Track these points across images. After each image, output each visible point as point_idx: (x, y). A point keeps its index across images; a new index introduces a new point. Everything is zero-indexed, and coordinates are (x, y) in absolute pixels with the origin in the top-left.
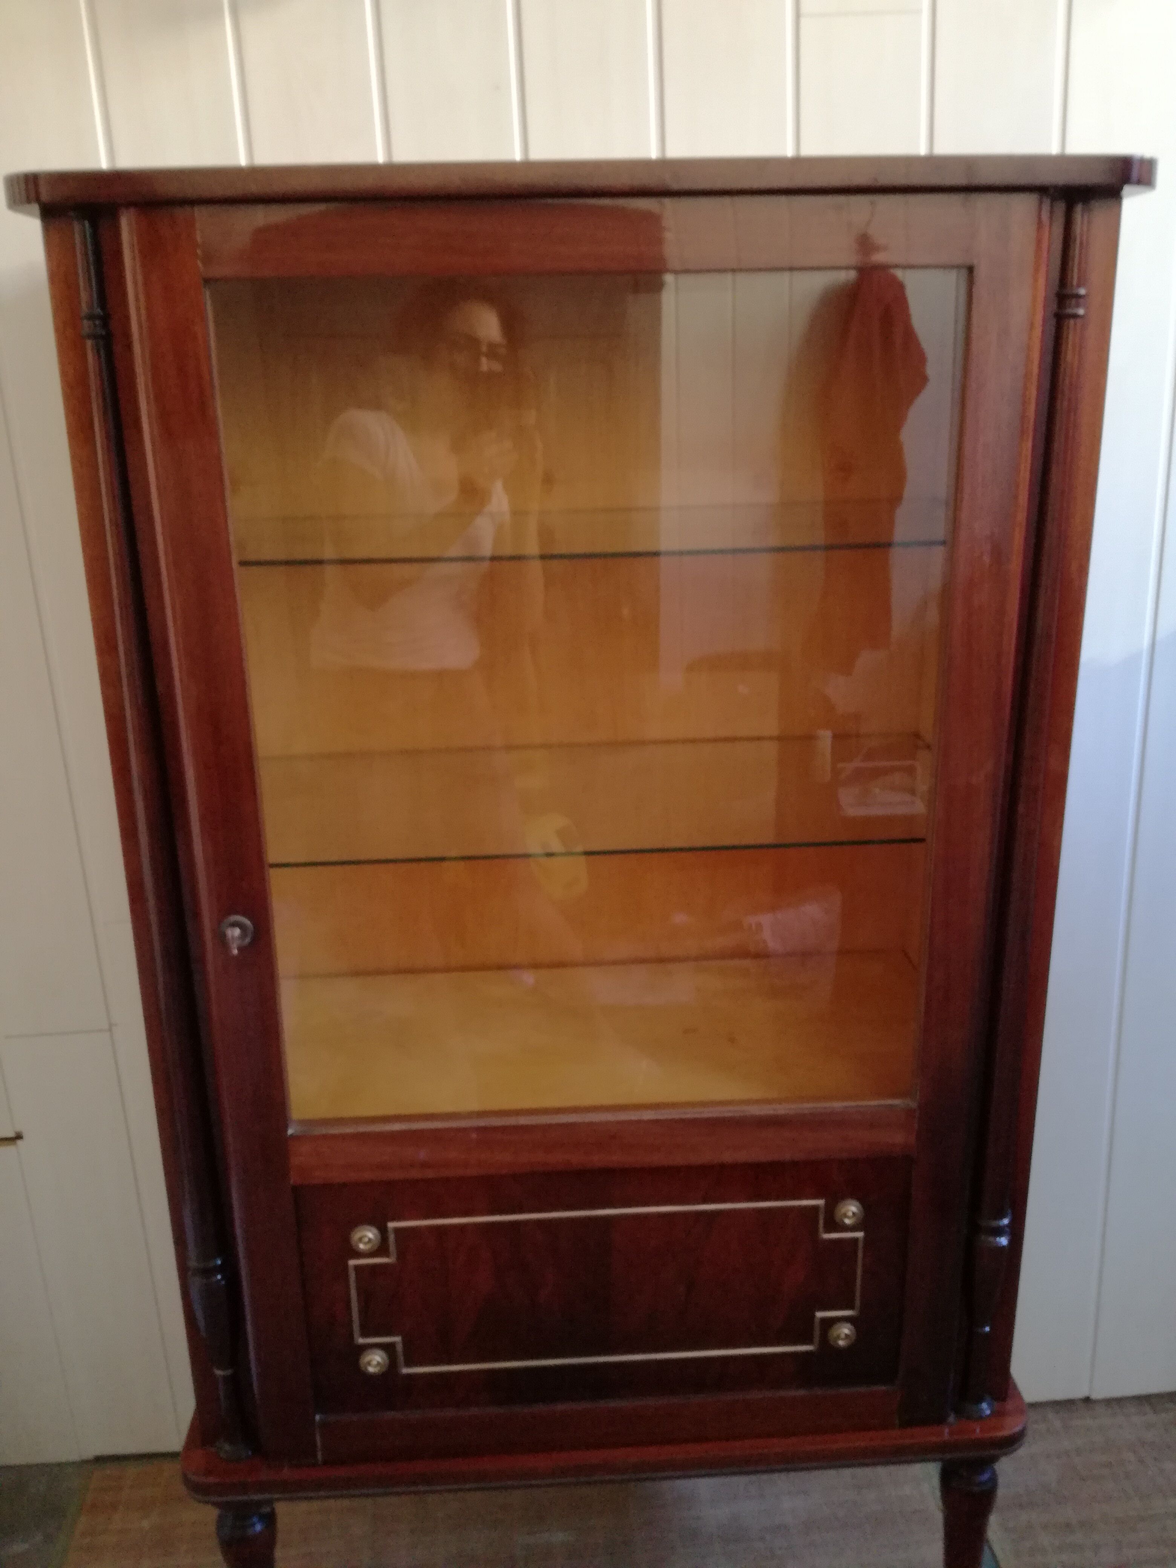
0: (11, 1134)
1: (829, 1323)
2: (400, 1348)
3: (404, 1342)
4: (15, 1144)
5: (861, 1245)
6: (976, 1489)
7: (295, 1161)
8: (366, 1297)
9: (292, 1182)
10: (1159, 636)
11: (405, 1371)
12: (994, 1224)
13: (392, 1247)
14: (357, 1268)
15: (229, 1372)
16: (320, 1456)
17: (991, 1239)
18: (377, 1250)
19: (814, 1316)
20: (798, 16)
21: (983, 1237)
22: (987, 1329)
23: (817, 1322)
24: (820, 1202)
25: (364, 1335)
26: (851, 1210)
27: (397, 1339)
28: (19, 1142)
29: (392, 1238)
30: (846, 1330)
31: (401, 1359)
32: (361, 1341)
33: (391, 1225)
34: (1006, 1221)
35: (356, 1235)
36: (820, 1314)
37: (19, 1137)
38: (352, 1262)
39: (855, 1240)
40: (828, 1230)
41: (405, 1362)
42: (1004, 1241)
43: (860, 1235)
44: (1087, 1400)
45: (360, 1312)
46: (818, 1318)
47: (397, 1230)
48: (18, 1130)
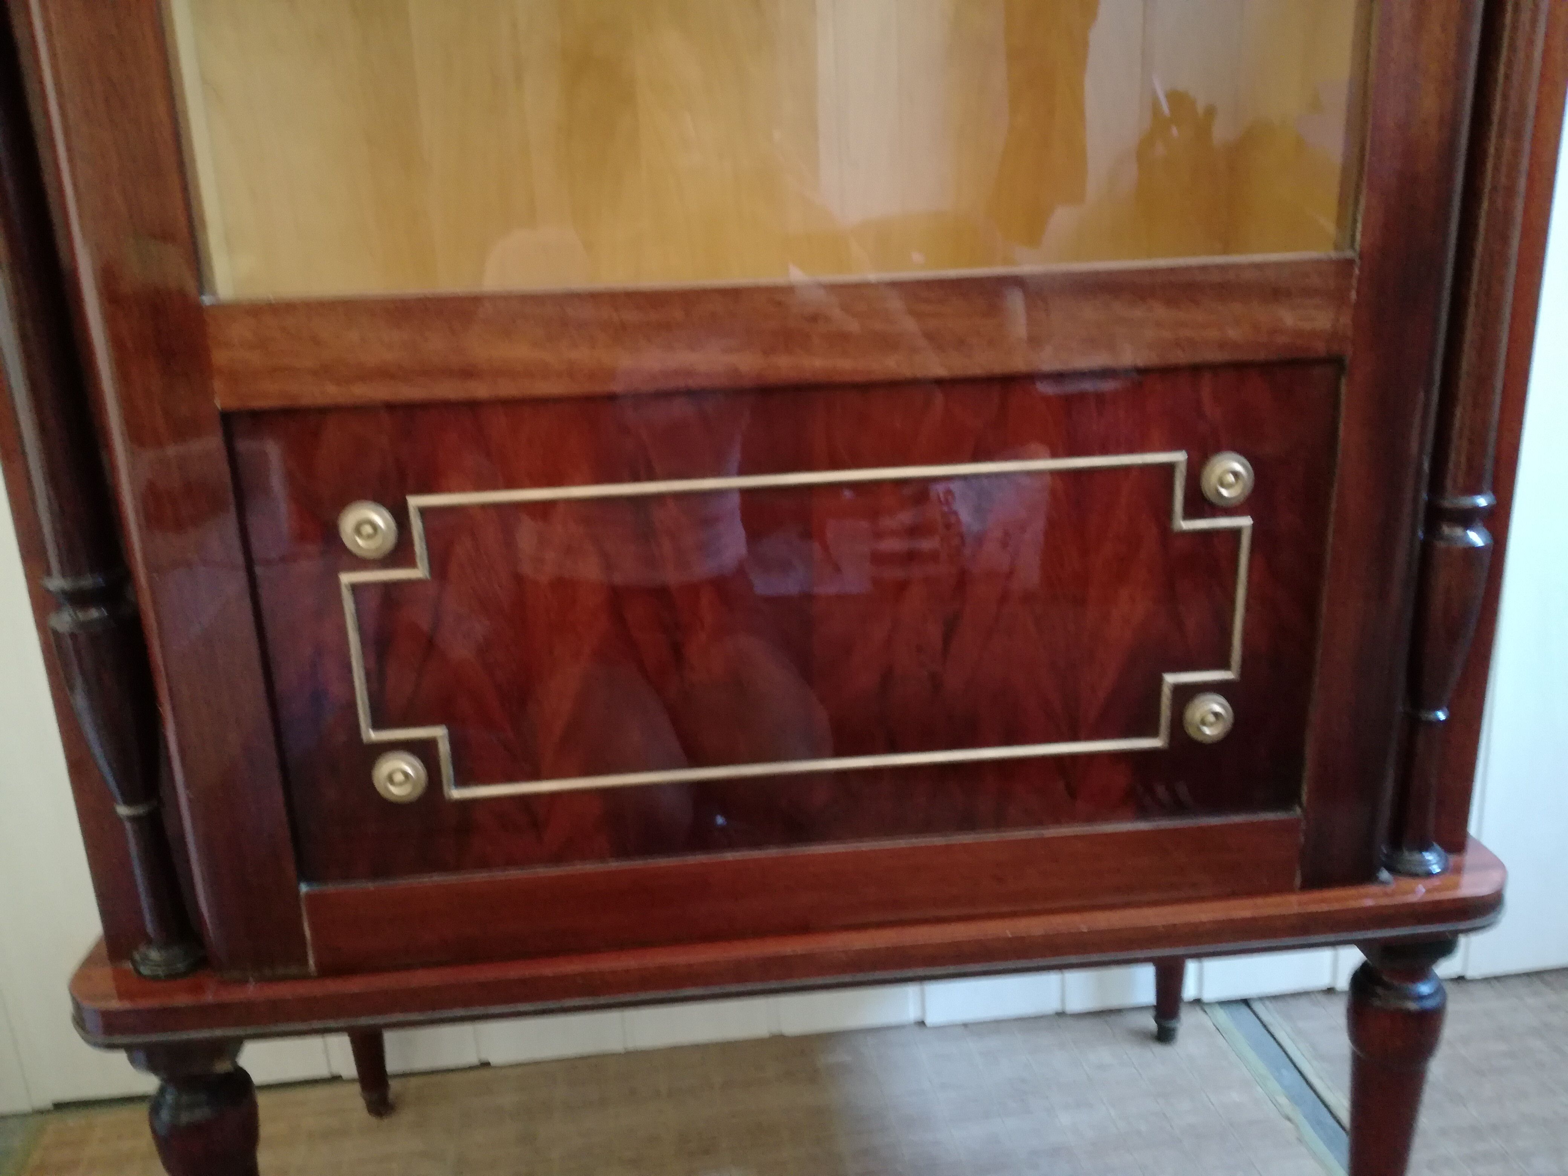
1: (1186, 695)
2: (444, 749)
3: (453, 737)
5: (1245, 542)
7: (221, 356)
8: (377, 643)
11: (457, 794)
12: (1464, 503)
13: (419, 548)
14: (355, 588)
15: (139, 810)
16: (311, 958)
17: (1458, 531)
18: (390, 554)
19: (1160, 683)
21: (1446, 530)
22: (1441, 715)
23: (1166, 692)
24: (1179, 457)
25: (377, 725)
26: (1231, 470)
27: (439, 732)
29: (416, 528)
30: (1215, 707)
31: (447, 770)
32: (373, 735)
33: (415, 502)
34: (1482, 501)
35: (349, 519)
36: (1171, 679)
38: (347, 578)
39: (1235, 533)
40: (1191, 513)
41: (455, 780)
42: (1476, 538)
43: (1245, 522)
45: (367, 677)
46: (1168, 682)
47: (426, 513)
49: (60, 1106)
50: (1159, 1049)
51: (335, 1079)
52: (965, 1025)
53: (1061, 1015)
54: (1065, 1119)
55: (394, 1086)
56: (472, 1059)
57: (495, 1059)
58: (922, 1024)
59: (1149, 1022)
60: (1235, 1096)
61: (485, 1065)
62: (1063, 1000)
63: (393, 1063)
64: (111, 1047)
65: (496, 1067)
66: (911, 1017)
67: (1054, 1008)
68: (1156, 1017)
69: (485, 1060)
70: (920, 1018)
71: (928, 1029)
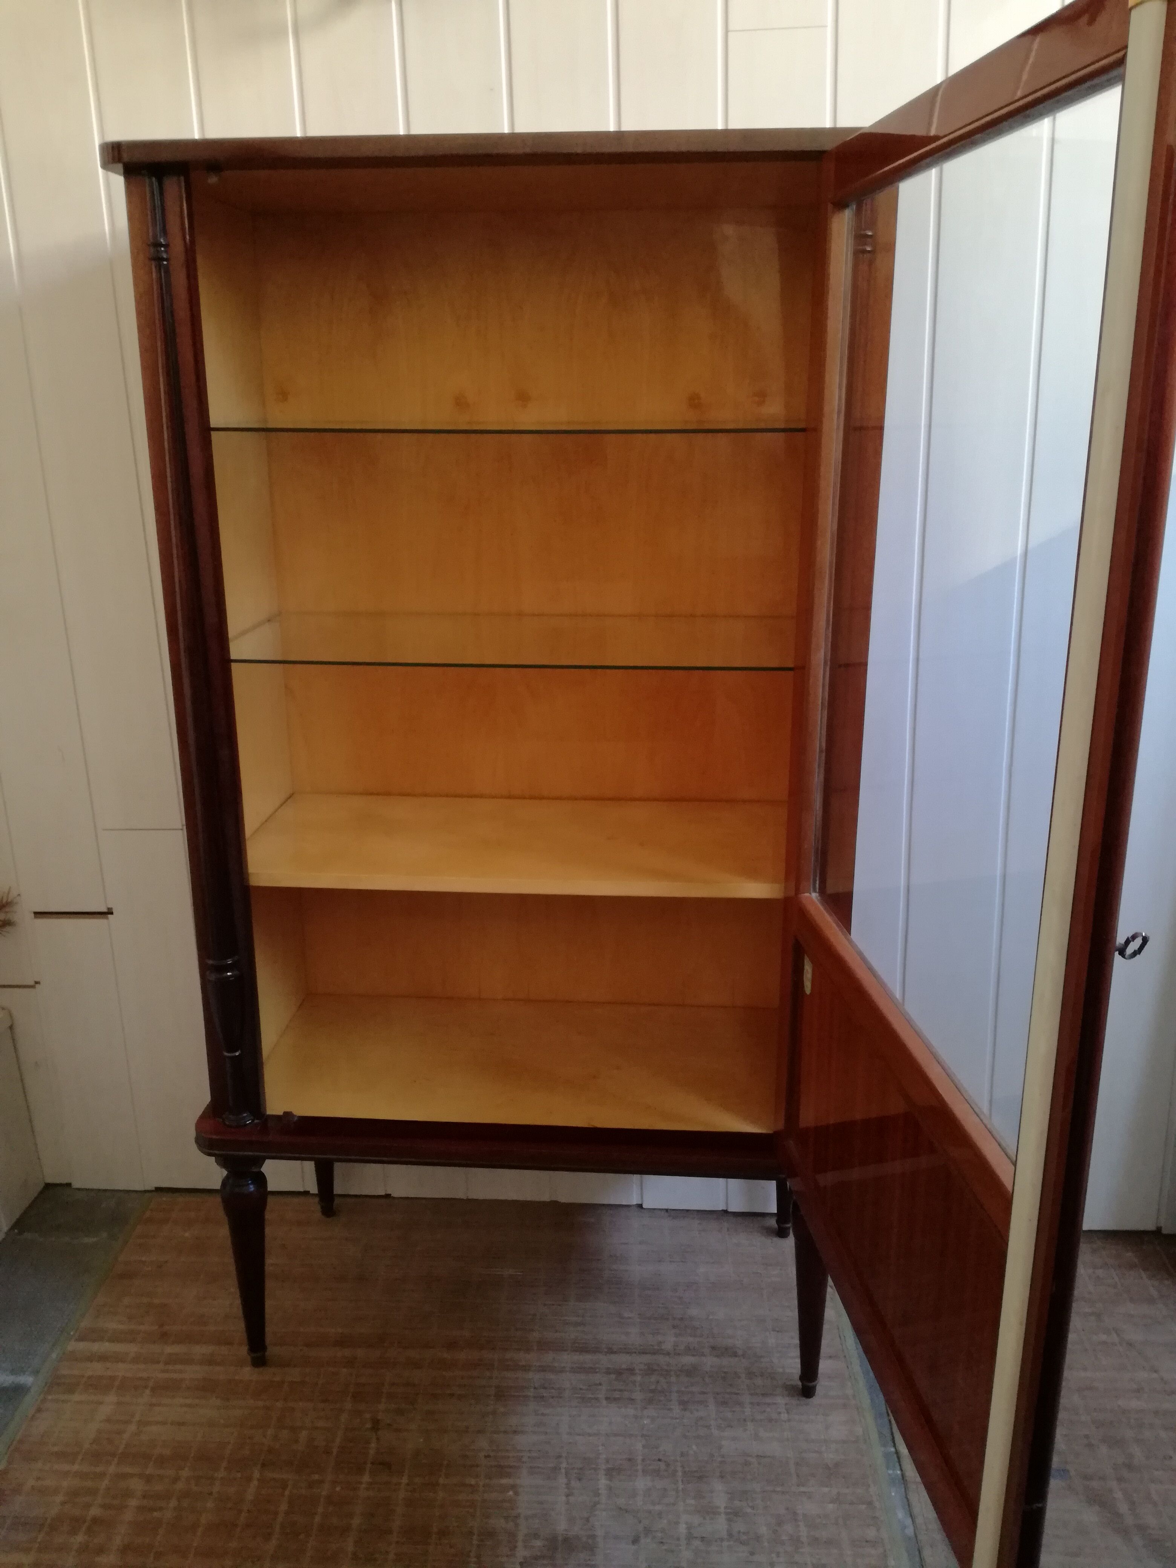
0: (105, 910)
4: (107, 918)
10: (1030, 546)
28: (109, 916)
37: (110, 912)
48: (110, 906)
49: (158, 1190)
50: (777, 1240)
51: (306, 1193)
52: (667, 1210)
53: (725, 1212)
54: (702, 1269)
55: (337, 1201)
56: (383, 1193)
57: (396, 1194)
58: (640, 1206)
59: (773, 1223)
61: (388, 1196)
62: (727, 1206)
63: (338, 1189)
64: (209, 1155)
65: (394, 1198)
66: (635, 1201)
67: (721, 1207)
68: (777, 1222)
69: (389, 1192)
70: (640, 1203)
71: (643, 1211)
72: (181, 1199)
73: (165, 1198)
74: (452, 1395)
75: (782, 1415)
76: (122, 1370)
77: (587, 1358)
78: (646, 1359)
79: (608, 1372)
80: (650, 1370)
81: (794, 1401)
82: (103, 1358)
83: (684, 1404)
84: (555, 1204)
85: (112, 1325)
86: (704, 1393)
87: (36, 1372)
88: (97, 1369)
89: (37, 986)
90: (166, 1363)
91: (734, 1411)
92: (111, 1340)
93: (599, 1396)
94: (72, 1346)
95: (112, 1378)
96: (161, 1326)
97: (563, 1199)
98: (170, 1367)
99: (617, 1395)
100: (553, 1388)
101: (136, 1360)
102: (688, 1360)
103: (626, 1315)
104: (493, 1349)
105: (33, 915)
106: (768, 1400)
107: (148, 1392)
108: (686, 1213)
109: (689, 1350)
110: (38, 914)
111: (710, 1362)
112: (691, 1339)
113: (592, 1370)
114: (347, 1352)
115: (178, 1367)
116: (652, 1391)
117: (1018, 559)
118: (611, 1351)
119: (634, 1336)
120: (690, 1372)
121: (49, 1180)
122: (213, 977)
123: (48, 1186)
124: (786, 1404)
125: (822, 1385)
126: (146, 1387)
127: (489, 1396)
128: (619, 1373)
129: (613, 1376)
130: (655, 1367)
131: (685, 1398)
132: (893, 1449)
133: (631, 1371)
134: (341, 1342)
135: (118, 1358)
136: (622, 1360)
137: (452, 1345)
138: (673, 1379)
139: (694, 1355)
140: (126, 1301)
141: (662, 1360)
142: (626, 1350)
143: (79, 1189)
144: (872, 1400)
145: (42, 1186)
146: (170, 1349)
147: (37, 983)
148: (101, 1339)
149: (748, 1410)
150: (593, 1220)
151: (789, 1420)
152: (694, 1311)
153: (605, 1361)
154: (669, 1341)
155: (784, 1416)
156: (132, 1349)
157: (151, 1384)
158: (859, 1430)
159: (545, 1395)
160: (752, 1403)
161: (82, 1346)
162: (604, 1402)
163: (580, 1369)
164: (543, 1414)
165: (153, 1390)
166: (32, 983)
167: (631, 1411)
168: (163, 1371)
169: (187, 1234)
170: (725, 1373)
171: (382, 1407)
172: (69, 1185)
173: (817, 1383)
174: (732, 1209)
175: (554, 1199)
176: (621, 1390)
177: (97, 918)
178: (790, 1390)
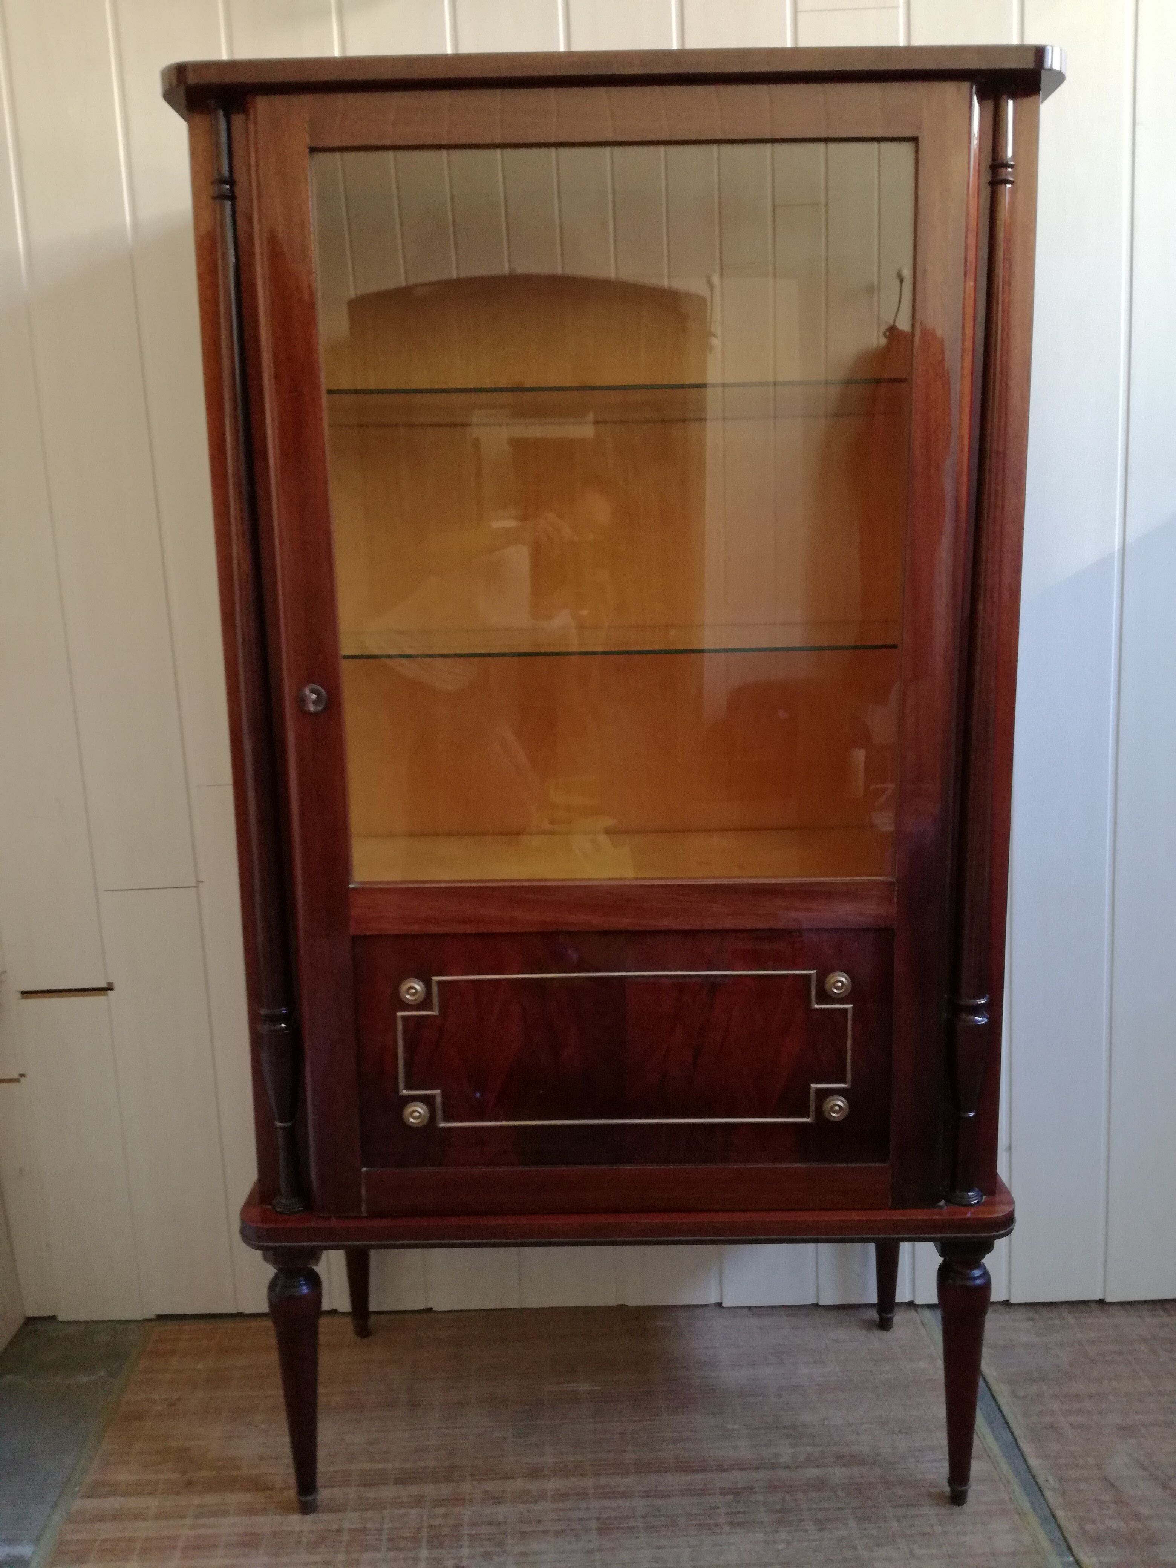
0: (104, 985)
1: (824, 1095)
2: (439, 1100)
3: (444, 1096)
4: (107, 995)
5: (850, 1015)
6: (970, 1283)
7: (355, 912)
8: (411, 1046)
9: (351, 933)
10: (1128, 541)
11: (442, 1125)
12: (972, 1002)
13: (435, 1000)
14: (404, 1019)
15: (286, 1125)
16: (364, 1208)
17: (969, 1017)
18: (421, 1003)
19: (809, 1087)
20: (795, 12)
21: (964, 1016)
22: (971, 1115)
23: (812, 1092)
24: (813, 972)
25: (408, 1088)
26: (840, 981)
27: (437, 1092)
28: (110, 992)
29: (435, 989)
30: (840, 1102)
31: (439, 1113)
32: (405, 1093)
33: (435, 979)
34: (985, 1002)
35: (404, 987)
37: (110, 988)
38: (400, 1014)
39: (844, 1012)
40: (820, 1000)
41: (443, 1118)
42: (980, 1020)
43: (848, 1006)
44: (1101, 1302)
45: (406, 1063)
46: (813, 1087)
47: (439, 983)
48: (110, 981)
49: (160, 1318)
50: (879, 1333)
51: (334, 1312)
52: (750, 1308)
53: (816, 1306)
54: (804, 1370)
55: (373, 1319)
56: (422, 1306)
57: (440, 1305)
58: (719, 1305)
59: (874, 1315)
60: (922, 1365)
61: (430, 1310)
62: (818, 1296)
63: (373, 1306)
64: (258, 1247)
65: (437, 1312)
66: (713, 1299)
67: (811, 1300)
68: (878, 1312)
69: (430, 1306)
70: (719, 1301)
71: (724, 1310)
72: (187, 1327)
73: (171, 1326)
74: (546, 1532)
75: (935, 1527)
76: (144, 1529)
77: (698, 1478)
78: (767, 1474)
79: (724, 1492)
80: (772, 1487)
81: (943, 1511)
82: (117, 1517)
83: (821, 1525)
84: (622, 1308)
85: (124, 1476)
86: (839, 1509)
87: (37, 1541)
88: (108, 1530)
89: (23, 1079)
90: (196, 1517)
91: (880, 1527)
92: (125, 1494)
93: (720, 1521)
94: (77, 1504)
95: (132, 1540)
96: (184, 1473)
97: (633, 1300)
98: (200, 1521)
99: (740, 1518)
100: (663, 1516)
101: (162, 1515)
102: (813, 1472)
103: (730, 1426)
104: (582, 1475)
105: (19, 995)
106: (912, 1512)
107: (178, 1554)
108: (774, 1309)
109: (810, 1461)
110: (26, 994)
111: (838, 1474)
112: (809, 1449)
113: (703, 1492)
114: (414, 1490)
115: (211, 1521)
116: (780, 1511)
117: (1116, 554)
118: (722, 1469)
119: (743, 1451)
120: (820, 1485)
121: (30, 1314)
122: (264, 1028)
123: (30, 1321)
124: (937, 1515)
125: (974, 1489)
126: (174, 1548)
127: (590, 1530)
128: (736, 1493)
129: (731, 1497)
130: (777, 1484)
131: (820, 1516)
132: (1071, 1559)
133: (750, 1489)
134: (401, 1480)
135: (138, 1516)
136: (739, 1478)
137: (535, 1473)
138: (800, 1496)
139: (817, 1467)
140: (137, 1447)
141: (783, 1474)
142: (742, 1466)
143: (67, 1322)
144: (1031, 1502)
145: (21, 1321)
146: (196, 1500)
147: (23, 1075)
148: (114, 1494)
149: (895, 1524)
150: (668, 1324)
151: (944, 1533)
152: (806, 1417)
153: (718, 1480)
154: (785, 1451)
155: (938, 1529)
156: (150, 1503)
157: (180, 1544)
158: (1027, 1539)
159: (656, 1524)
160: (895, 1517)
161: (90, 1504)
162: (727, 1529)
163: (690, 1492)
164: (659, 1547)
165: (185, 1549)
166: (16, 1076)
167: (760, 1536)
168: (193, 1527)
169: (200, 1366)
170: (857, 1484)
171: (465, 1551)
172: (53, 1318)
173: (969, 1488)
174: (826, 1300)
175: (621, 1302)
176: (744, 1513)
177: (92, 995)
178: (938, 1499)
